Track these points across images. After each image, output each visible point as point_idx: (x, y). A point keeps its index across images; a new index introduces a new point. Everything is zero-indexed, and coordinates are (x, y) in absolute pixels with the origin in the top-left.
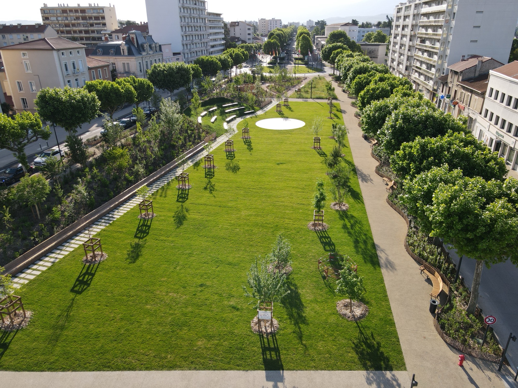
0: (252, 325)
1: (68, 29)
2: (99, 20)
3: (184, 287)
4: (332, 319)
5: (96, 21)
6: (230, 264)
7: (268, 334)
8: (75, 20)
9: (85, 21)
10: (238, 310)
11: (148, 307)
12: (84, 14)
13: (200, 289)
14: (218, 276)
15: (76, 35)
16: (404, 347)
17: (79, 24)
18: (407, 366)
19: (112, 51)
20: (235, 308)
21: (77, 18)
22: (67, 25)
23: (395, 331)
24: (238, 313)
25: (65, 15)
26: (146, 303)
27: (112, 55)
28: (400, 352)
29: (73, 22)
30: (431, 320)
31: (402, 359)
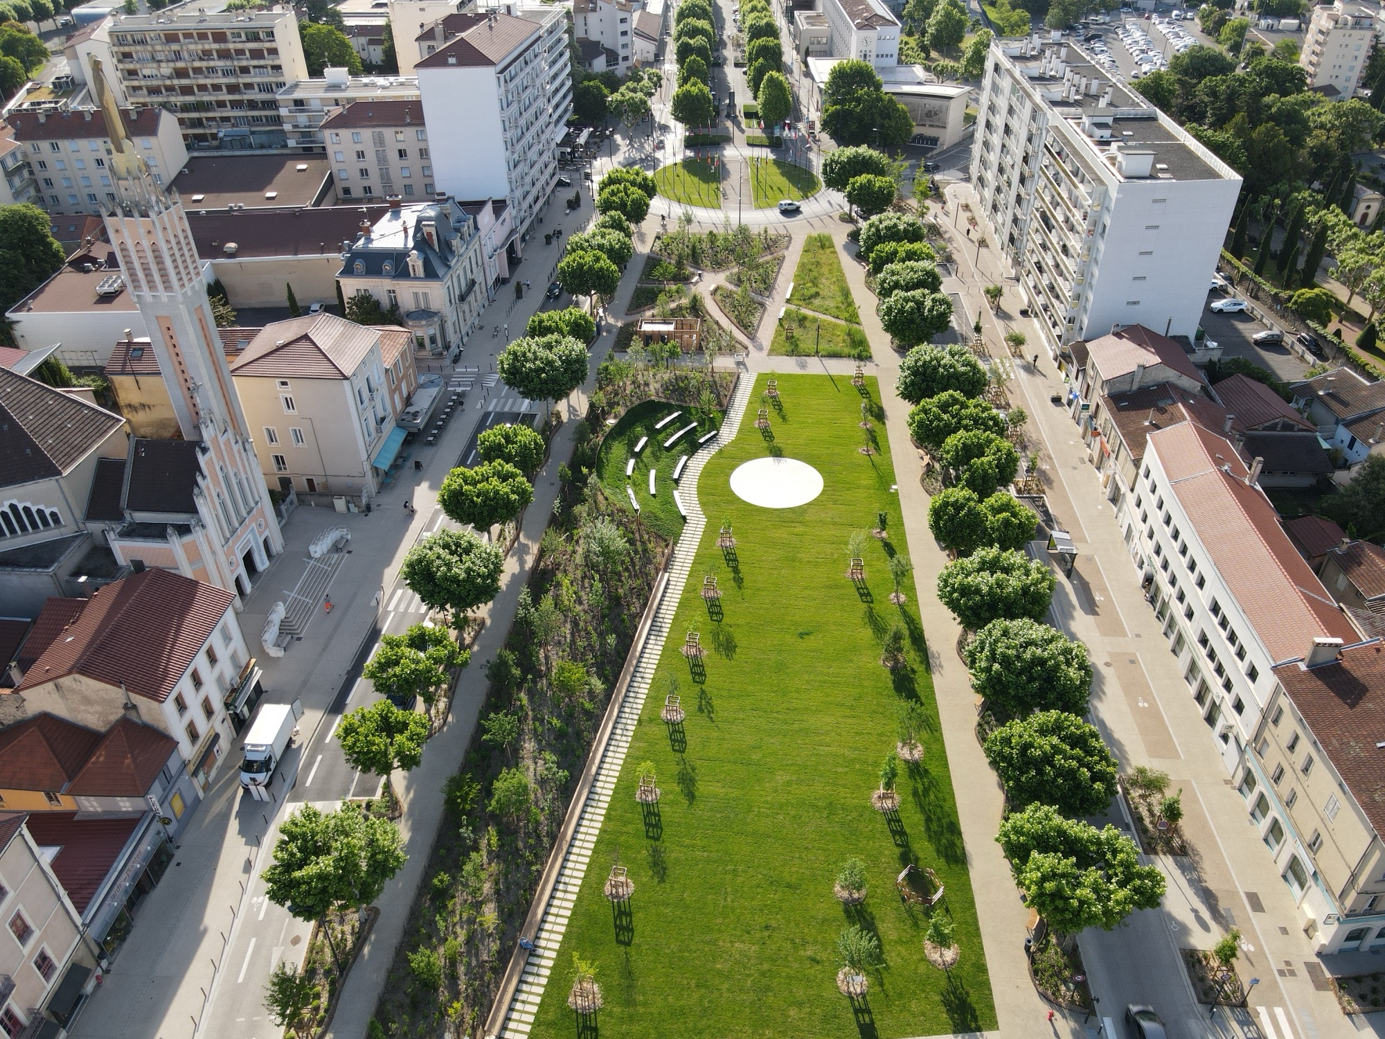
0: (839, 983)
1: (184, 82)
2: (263, 58)
3: (749, 933)
4: (922, 968)
5: (256, 62)
6: (789, 886)
7: (857, 995)
8: (201, 59)
9: (228, 63)
10: (818, 962)
11: (719, 966)
12: (223, 46)
13: (766, 933)
14: (780, 909)
15: (206, 98)
16: (997, 1001)
17: (212, 70)
18: (1000, 1025)
19: (387, 267)
20: (814, 960)
21: (206, 54)
22: (181, 73)
23: (988, 980)
24: (819, 967)
25: (175, 47)
26: (714, 961)
27: (388, 275)
28: (992, 1008)
29: (197, 64)
30: (1025, 961)
31: (995, 1017)
